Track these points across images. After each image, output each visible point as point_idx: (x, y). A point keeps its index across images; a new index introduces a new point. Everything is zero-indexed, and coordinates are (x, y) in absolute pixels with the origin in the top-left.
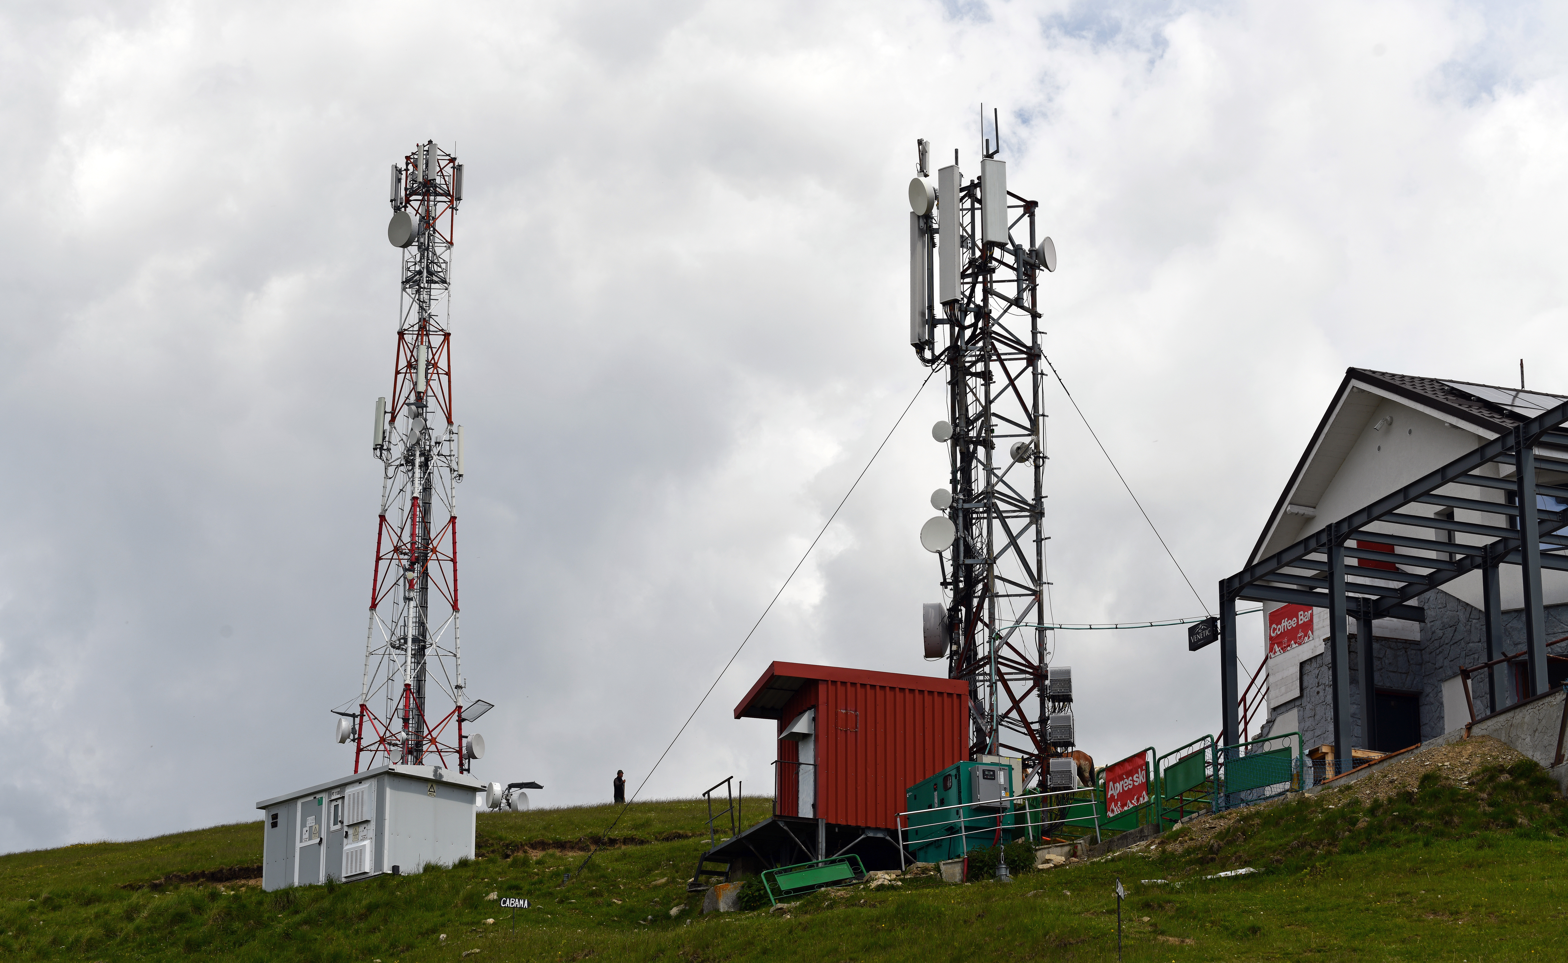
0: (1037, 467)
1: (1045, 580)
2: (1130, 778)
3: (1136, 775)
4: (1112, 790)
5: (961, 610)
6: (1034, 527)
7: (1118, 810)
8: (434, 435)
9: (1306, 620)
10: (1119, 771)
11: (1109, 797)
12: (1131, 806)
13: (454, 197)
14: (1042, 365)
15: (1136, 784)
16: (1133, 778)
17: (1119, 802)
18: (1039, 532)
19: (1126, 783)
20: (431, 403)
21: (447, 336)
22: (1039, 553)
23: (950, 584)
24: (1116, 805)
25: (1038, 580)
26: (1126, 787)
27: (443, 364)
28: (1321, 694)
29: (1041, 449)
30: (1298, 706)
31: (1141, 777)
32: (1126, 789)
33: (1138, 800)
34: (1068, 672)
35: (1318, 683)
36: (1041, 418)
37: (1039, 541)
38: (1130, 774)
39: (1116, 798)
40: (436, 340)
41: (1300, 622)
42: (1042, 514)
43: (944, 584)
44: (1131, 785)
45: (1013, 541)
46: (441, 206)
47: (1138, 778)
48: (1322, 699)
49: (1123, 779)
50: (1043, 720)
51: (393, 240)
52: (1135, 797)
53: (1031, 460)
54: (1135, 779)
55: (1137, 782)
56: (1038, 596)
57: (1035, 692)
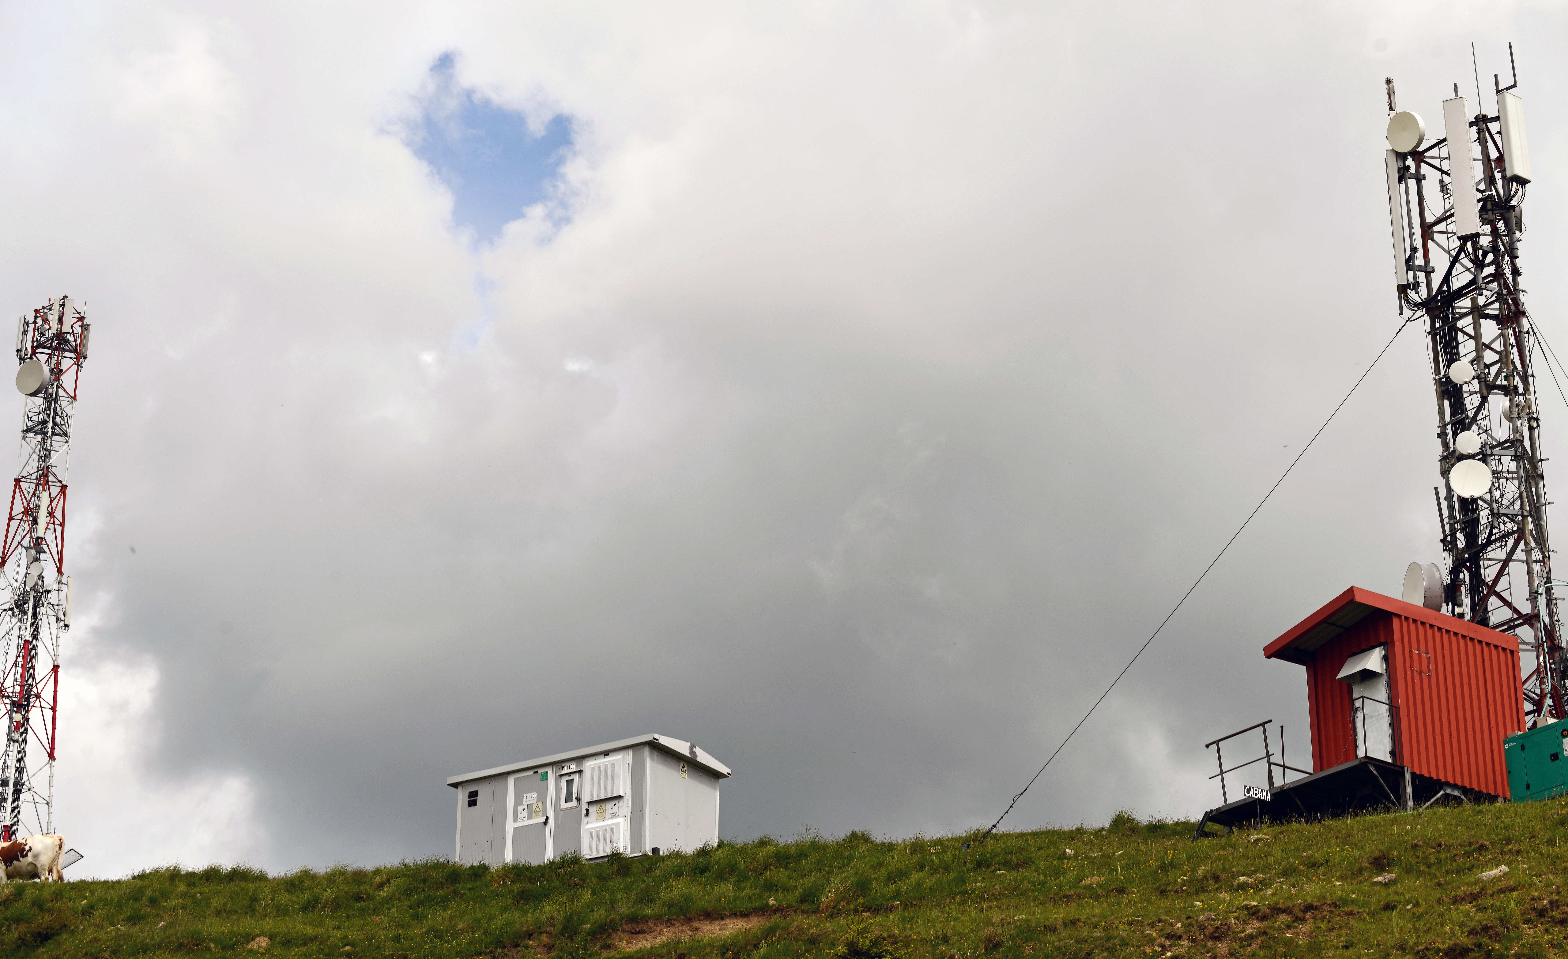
0: (1531, 429)
1: (1550, 547)
5: (1464, 580)
8: (46, 583)
13: (80, 355)
18: (1539, 496)
21: (64, 488)
22: (1540, 518)
25: (1543, 547)
27: (59, 515)
29: (1534, 410)
36: (1530, 378)
37: (1540, 505)
46: (68, 362)
51: (20, 391)
56: (1545, 563)
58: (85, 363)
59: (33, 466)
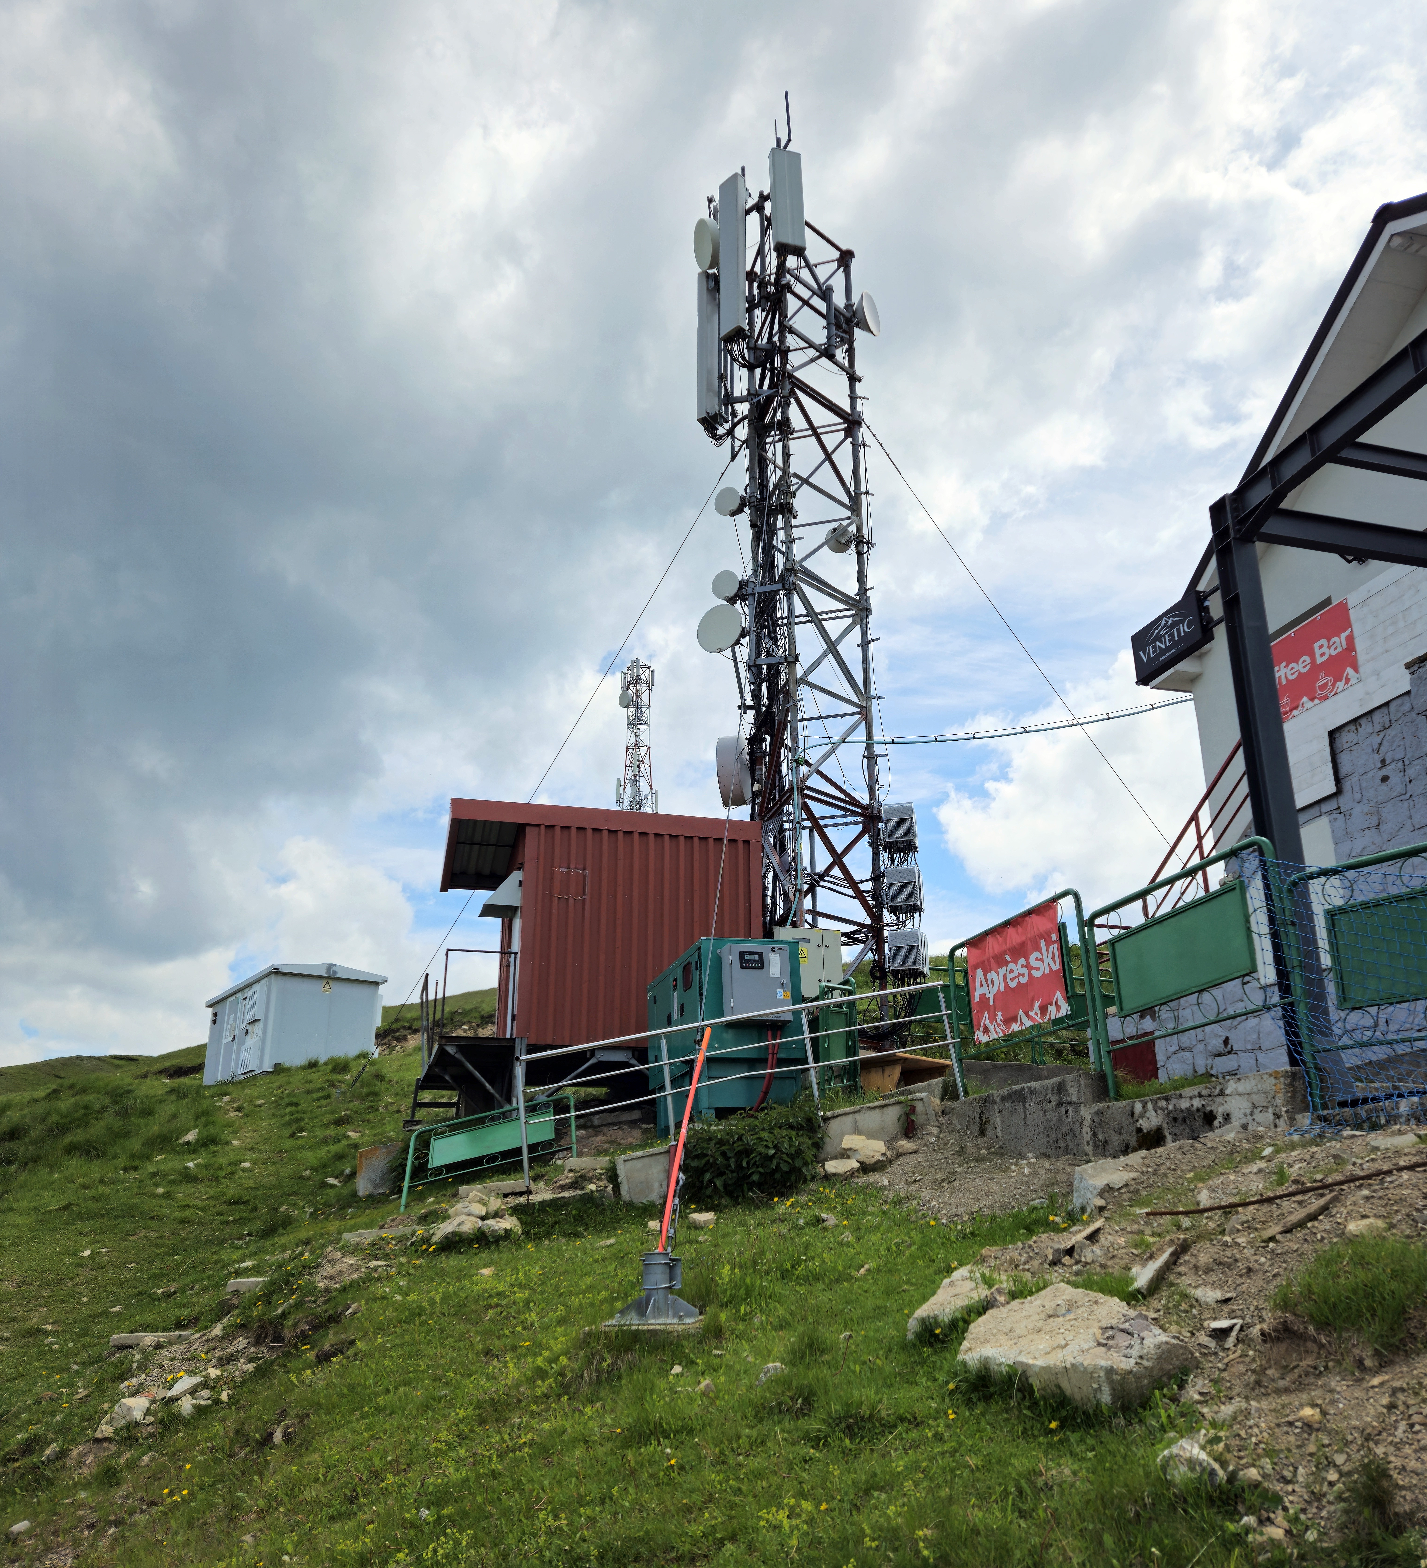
0: (860, 554)
1: (873, 693)
2: (1022, 961)
3: (1036, 954)
4: (981, 985)
5: (765, 740)
6: (858, 629)
7: (998, 1030)
8: (643, 795)
9: (1334, 653)
10: (993, 945)
11: (977, 999)
12: (1028, 1023)
13: (650, 684)
14: (863, 434)
15: (1037, 974)
16: (1027, 960)
17: (999, 1014)
18: (864, 634)
19: (1012, 971)
20: (642, 780)
21: (649, 748)
22: (865, 659)
23: (750, 708)
24: (993, 1018)
25: (865, 693)
26: (1012, 980)
27: (647, 761)
28: (1396, 779)
29: (865, 532)
30: (1330, 812)
31: (1048, 960)
32: (1013, 985)
33: (1043, 1010)
34: (908, 809)
35: (1383, 761)
36: (864, 497)
37: (865, 644)
38: (1020, 951)
39: (992, 1003)
40: (643, 751)
41: (1320, 660)
42: (867, 611)
43: (743, 708)
44: (1023, 975)
45: (832, 647)
46: (644, 688)
47: (1041, 960)
48: (1400, 789)
49: (1006, 963)
50: (877, 877)
51: (621, 705)
52: (1037, 1004)
53: (853, 547)
54: (1032, 962)
55: (1038, 969)
56: (865, 713)
57: (866, 839)
58: (654, 688)
59: (632, 740)
